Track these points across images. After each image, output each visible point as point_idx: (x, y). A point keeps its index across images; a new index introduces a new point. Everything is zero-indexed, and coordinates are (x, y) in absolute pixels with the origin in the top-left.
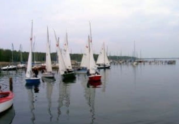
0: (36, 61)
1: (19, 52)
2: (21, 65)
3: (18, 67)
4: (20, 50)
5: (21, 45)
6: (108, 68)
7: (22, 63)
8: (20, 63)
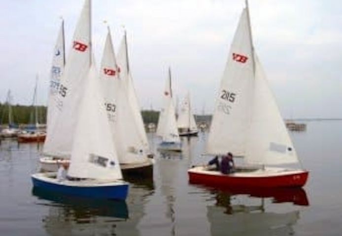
0: (39, 123)
1: (6, 106)
2: (10, 130)
3: (4, 134)
4: (8, 101)
5: (9, 92)
6: (195, 135)
7: (11, 127)
8: (8, 127)
